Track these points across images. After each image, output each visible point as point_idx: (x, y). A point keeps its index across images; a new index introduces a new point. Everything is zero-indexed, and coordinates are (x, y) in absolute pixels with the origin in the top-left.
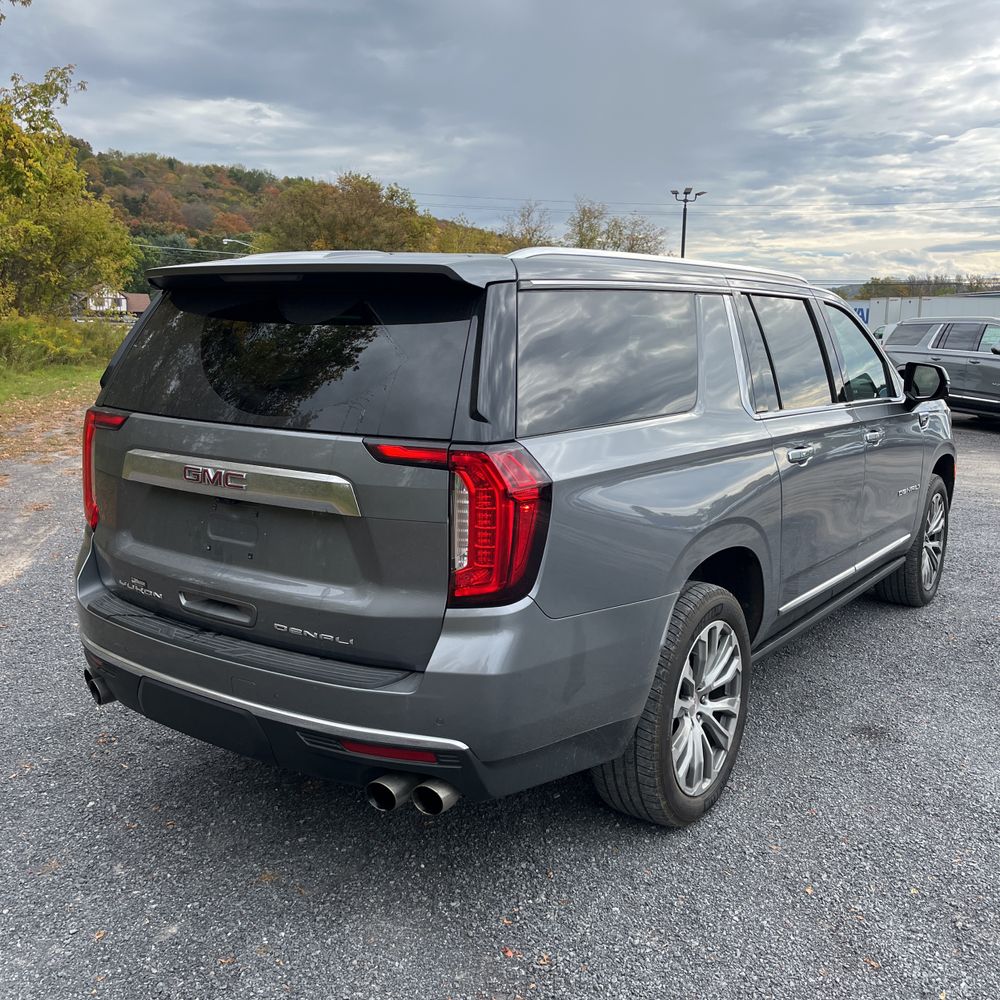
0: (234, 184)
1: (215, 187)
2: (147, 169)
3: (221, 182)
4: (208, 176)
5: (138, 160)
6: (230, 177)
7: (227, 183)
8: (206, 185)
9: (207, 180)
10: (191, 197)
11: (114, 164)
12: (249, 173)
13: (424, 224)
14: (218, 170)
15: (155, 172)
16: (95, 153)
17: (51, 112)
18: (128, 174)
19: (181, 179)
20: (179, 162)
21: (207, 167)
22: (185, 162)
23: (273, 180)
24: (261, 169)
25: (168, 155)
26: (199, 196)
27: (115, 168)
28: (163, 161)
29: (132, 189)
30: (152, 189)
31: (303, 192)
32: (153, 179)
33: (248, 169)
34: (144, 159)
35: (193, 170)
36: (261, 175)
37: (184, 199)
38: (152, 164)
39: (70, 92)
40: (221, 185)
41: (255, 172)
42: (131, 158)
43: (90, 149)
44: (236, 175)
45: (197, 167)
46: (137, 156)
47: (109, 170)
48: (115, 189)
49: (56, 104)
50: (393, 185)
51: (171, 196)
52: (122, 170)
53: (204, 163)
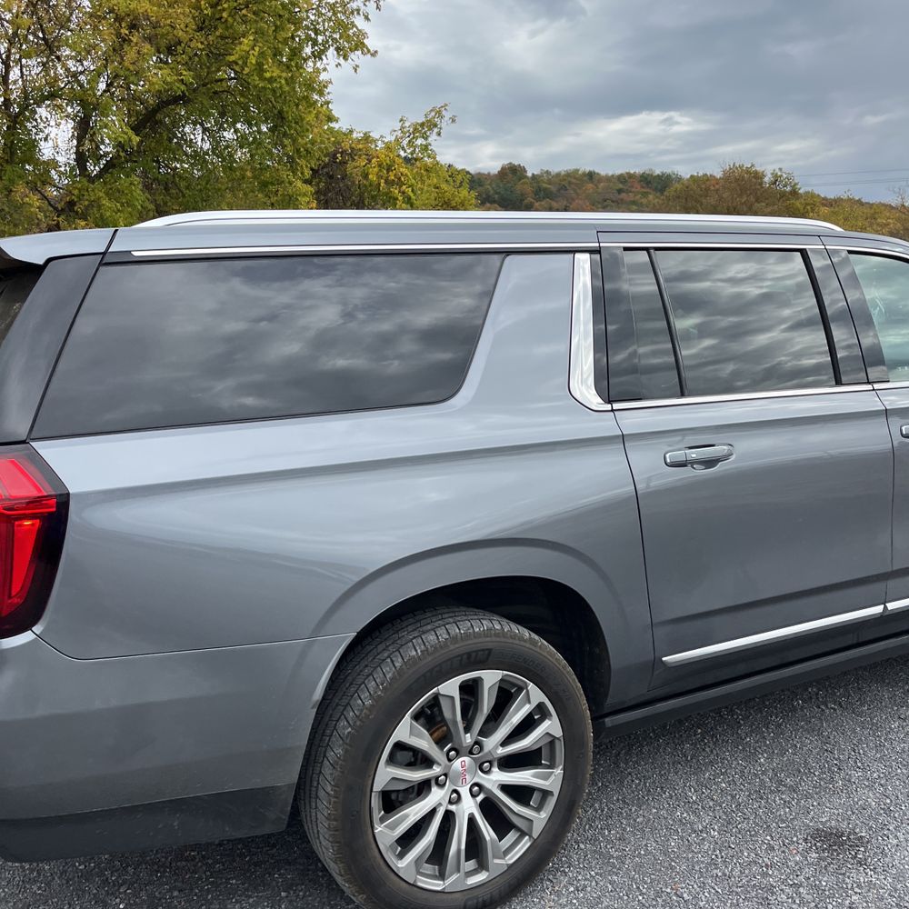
0: (643, 187)
1: (628, 192)
2: (570, 183)
3: (632, 187)
4: (621, 182)
5: (565, 175)
6: (641, 181)
7: (637, 187)
8: (620, 191)
9: (621, 186)
10: (606, 203)
11: (544, 182)
12: (658, 175)
13: (807, 204)
14: (630, 176)
15: (576, 184)
16: (529, 174)
17: (430, 145)
18: (553, 188)
19: (598, 188)
20: (598, 174)
21: (622, 175)
22: (603, 173)
23: (679, 179)
24: (668, 171)
25: (588, 169)
26: (613, 201)
27: (545, 185)
28: (584, 174)
29: (557, 202)
30: (573, 200)
31: (687, 187)
32: (574, 190)
33: (658, 172)
34: (569, 175)
35: (609, 179)
36: (669, 176)
37: (600, 206)
38: (575, 178)
39: (444, 125)
40: (633, 190)
41: (663, 174)
42: (558, 175)
43: (526, 171)
44: (646, 179)
45: (613, 176)
46: (563, 173)
47: (539, 187)
48: (543, 203)
49: (433, 138)
50: (777, 171)
51: (588, 204)
52: (549, 186)
53: (618, 172)
